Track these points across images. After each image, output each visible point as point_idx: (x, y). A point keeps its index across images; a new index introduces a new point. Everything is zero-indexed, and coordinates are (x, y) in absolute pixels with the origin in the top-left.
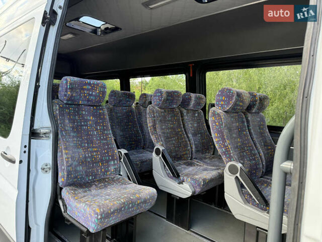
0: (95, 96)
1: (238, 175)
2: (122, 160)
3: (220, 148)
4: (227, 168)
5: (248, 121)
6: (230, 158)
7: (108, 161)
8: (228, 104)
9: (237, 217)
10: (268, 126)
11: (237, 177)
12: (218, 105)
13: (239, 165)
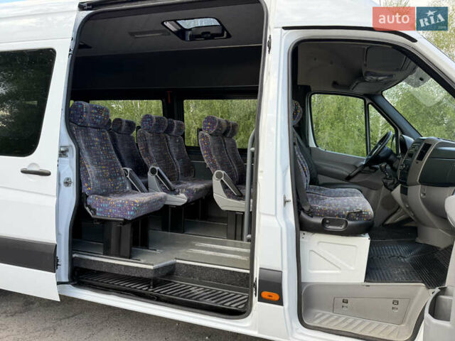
0: (100, 119)
1: (222, 179)
2: (128, 176)
3: (209, 161)
4: (214, 176)
5: (225, 143)
6: (217, 169)
7: (116, 177)
8: (213, 128)
9: (223, 208)
10: (239, 149)
11: (222, 181)
12: (205, 129)
13: (223, 172)
